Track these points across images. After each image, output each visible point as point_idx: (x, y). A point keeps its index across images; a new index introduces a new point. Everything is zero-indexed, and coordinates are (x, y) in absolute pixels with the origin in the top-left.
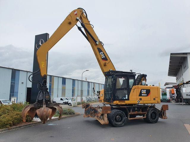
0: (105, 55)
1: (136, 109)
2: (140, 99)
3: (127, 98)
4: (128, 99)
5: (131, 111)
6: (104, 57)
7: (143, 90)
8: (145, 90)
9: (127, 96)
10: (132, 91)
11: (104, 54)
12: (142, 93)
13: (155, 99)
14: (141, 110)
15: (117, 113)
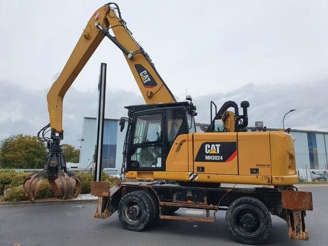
0: (150, 76)
1: (189, 194)
2: (198, 168)
3: (159, 165)
4: (163, 168)
5: (175, 197)
6: (149, 79)
7: (211, 144)
8: (218, 146)
9: (159, 160)
10: (174, 147)
11: (148, 73)
12: (207, 152)
13: (257, 170)
14: (205, 199)
15: (130, 198)
